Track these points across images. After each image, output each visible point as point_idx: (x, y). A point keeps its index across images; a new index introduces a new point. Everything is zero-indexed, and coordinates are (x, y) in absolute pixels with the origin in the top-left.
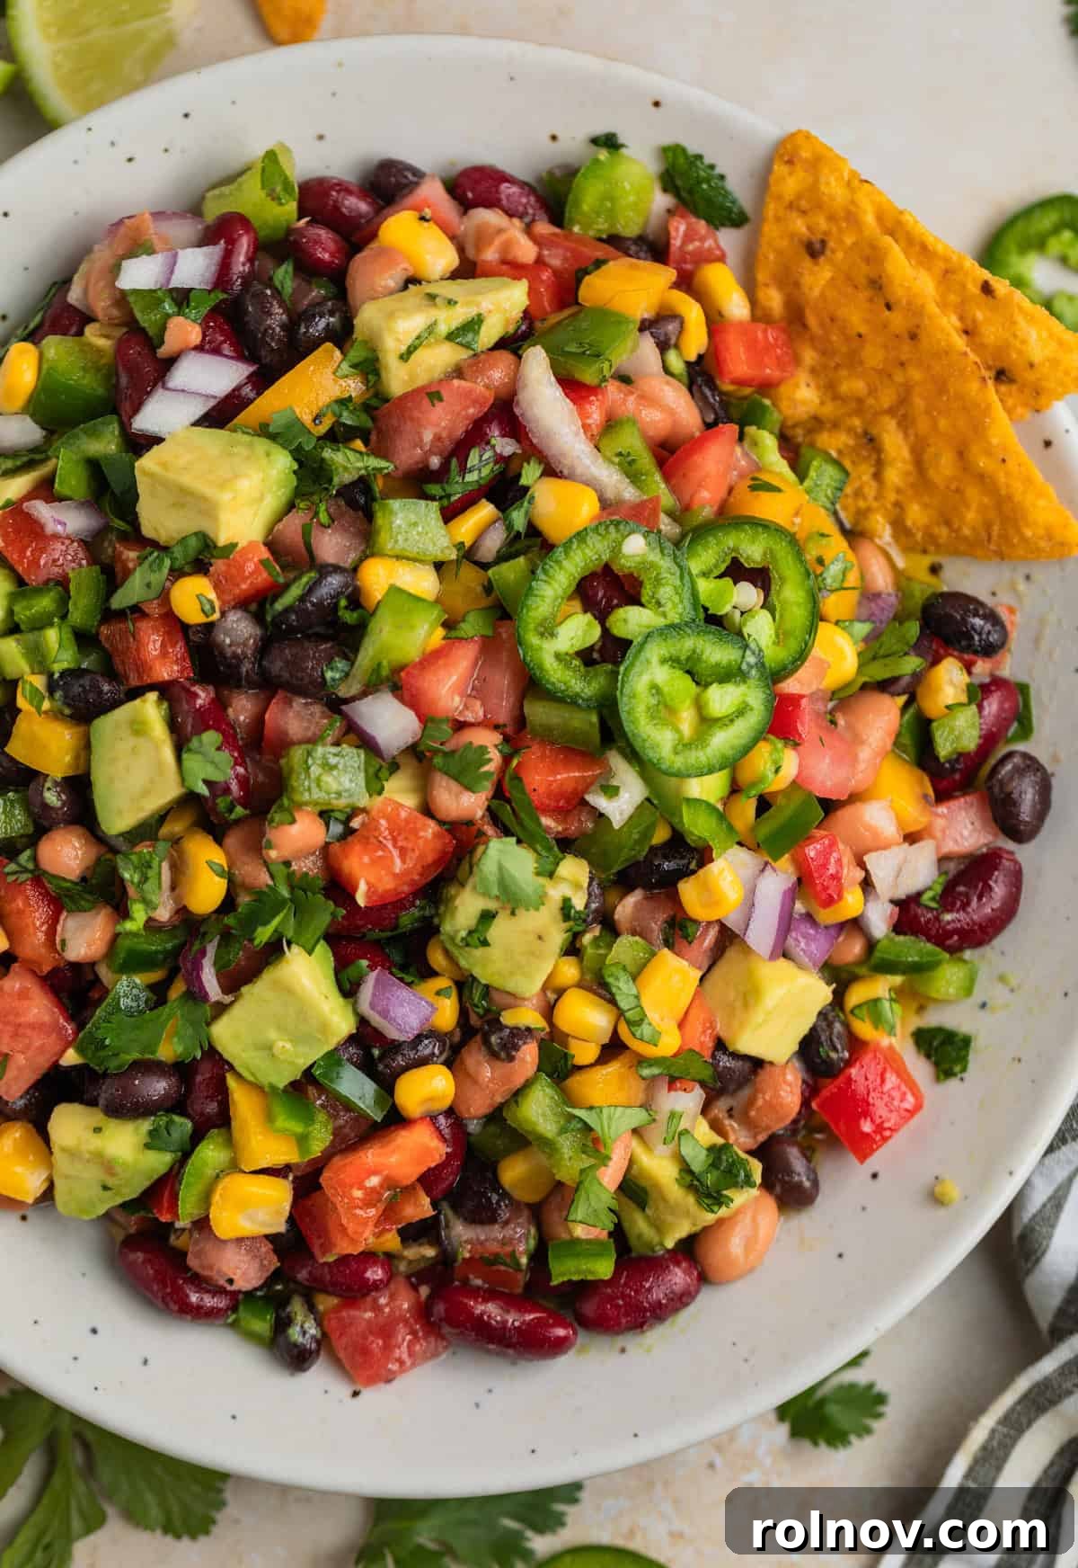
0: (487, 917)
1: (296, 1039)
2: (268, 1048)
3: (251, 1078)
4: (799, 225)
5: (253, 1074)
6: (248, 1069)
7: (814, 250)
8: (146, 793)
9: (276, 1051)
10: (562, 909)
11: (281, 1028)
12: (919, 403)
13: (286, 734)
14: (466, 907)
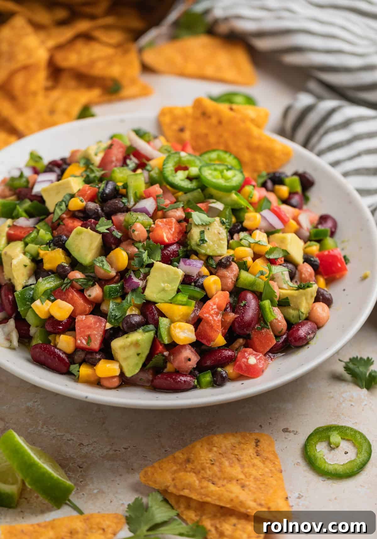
0: (202, 232)
1: (170, 282)
2: (164, 290)
3: (163, 301)
4: (175, 127)
5: (163, 300)
6: (160, 299)
7: (182, 130)
8: (91, 244)
9: (166, 289)
10: (221, 222)
11: (164, 282)
12: (231, 143)
13: (121, 221)
14: (195, 233)
